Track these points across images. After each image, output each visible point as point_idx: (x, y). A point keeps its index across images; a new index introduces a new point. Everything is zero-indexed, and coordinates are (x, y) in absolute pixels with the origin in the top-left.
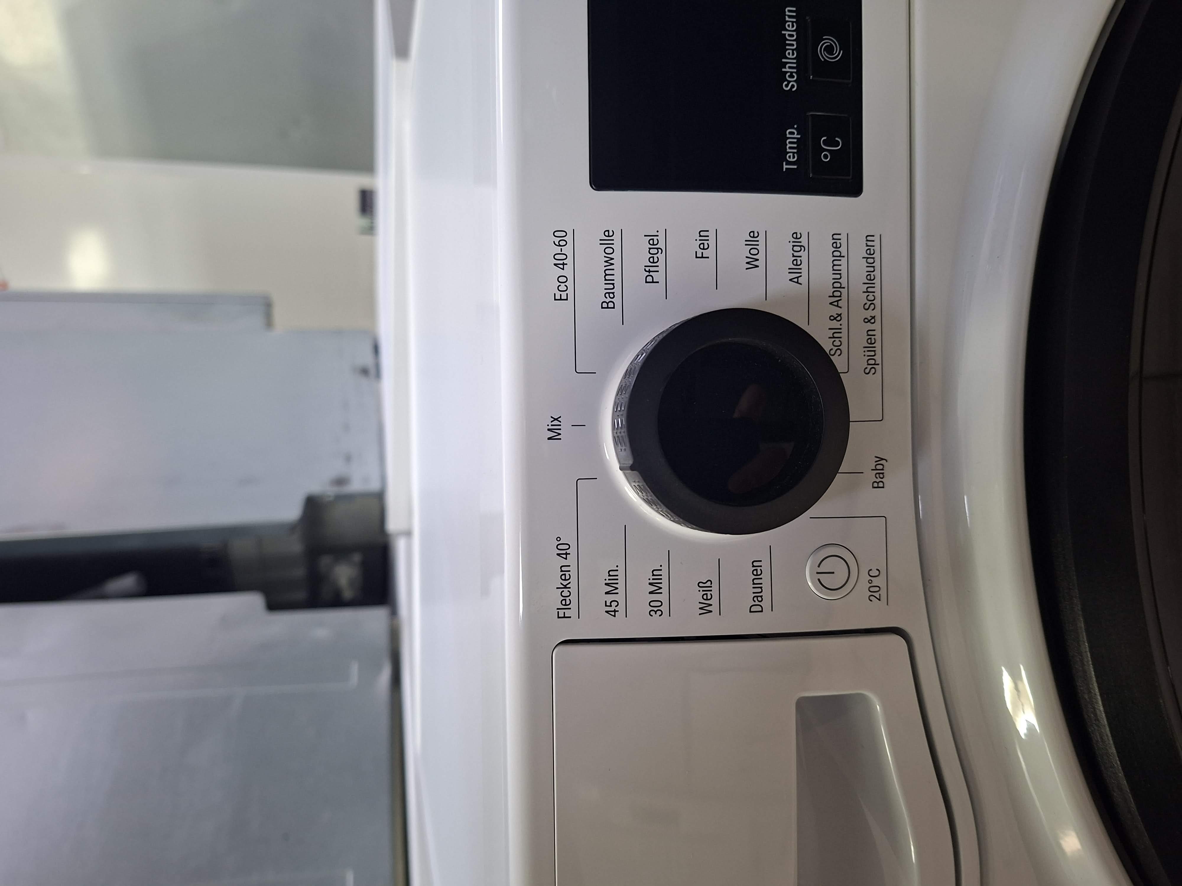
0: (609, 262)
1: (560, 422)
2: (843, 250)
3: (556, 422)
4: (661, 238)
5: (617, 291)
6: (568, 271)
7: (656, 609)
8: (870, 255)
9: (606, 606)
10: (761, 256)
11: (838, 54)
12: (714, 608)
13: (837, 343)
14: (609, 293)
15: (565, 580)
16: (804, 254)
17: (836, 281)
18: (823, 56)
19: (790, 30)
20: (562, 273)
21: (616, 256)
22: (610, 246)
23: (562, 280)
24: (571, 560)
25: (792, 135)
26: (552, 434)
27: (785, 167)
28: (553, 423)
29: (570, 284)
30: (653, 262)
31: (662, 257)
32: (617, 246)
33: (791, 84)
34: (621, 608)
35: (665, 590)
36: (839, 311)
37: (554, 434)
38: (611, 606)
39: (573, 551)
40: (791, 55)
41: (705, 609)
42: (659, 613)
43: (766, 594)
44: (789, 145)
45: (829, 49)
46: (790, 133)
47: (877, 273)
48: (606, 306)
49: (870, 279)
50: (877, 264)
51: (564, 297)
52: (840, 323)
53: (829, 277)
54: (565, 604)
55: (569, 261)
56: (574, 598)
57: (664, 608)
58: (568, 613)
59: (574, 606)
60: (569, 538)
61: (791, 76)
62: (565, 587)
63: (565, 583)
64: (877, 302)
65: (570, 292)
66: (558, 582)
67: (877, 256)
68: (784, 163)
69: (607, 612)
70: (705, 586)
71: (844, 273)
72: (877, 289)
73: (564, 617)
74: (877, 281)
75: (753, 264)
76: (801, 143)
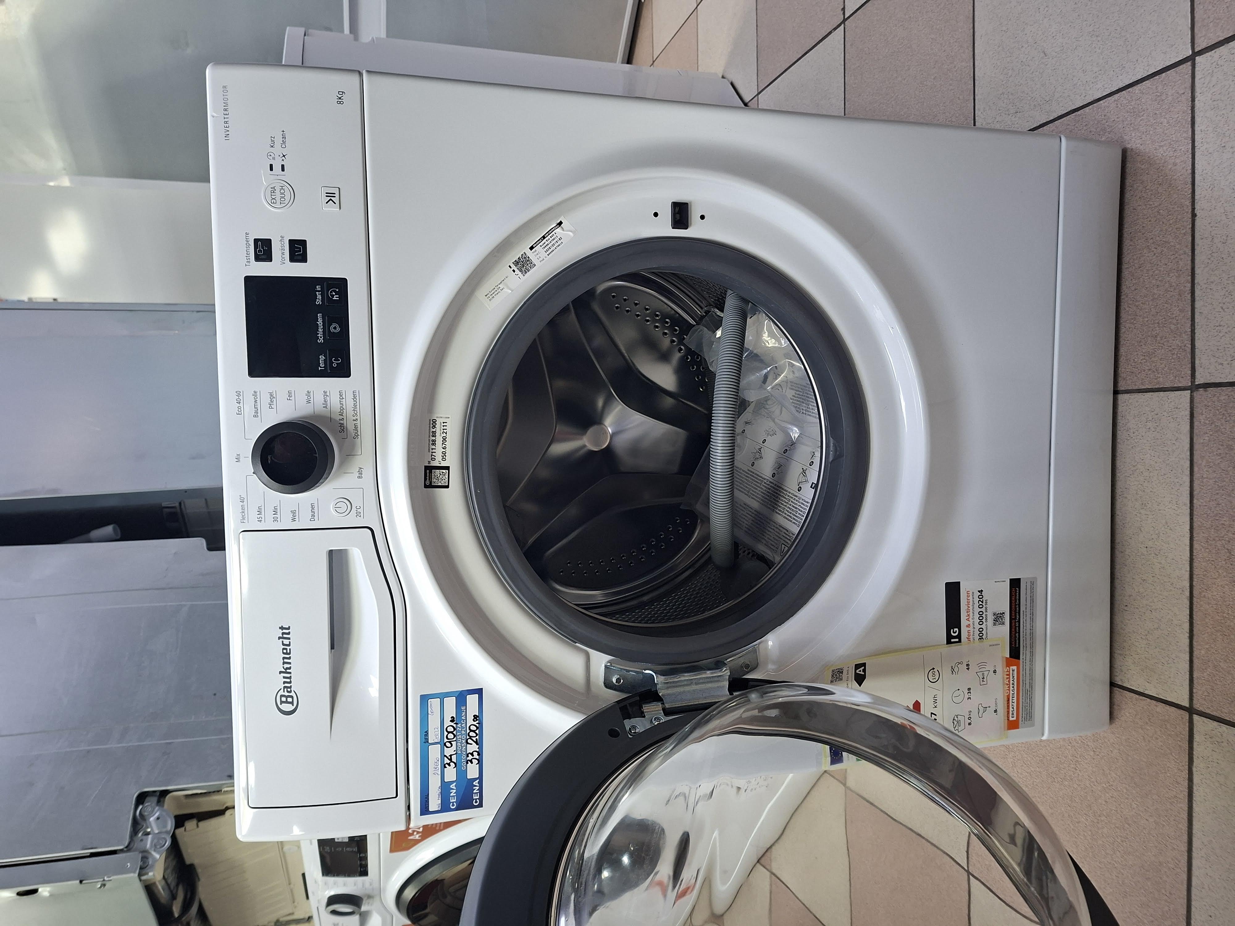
0: (256, 401)
1: (240, 456)
2: (344, 396)
4: (274, 393)
5: (259, 411)
6: (241, 405)
7: (275, 520)
8: (355, 397)
9: (257, 519)
10: (312, 399)
11: (338, 329)
12: (297, 520)
13: (342, 428)
14: (256, 412)
15: (244, 509)
16: (328, 398)
17: (342, 407)
18: (332, 330)
19: (320, 322)
20: (239, 405)
21: (258, 400)
22: (256, 396)
23: (239, 408)
24: (245, 503)
25: (322, 358)
26: (237, 460)
27: (320, 368)
28: (237, 456)
29: (242, 409)
30: (272, 402)
31: (275, 400)
32: (259, 396)
33: (321, 340)
34: (263, 519)
35: (279, 513)
36: (342, 417)
38: (259, 519)
39: (245, 500)
40: (320, 330)
41: (294, 520)
42: (277, 521)
43: (316, 515)
44: (321, 361)
45: (335, 328)
46: (321, 357)
47: (358, 404)
48: (255, 416)
49: (355, 406)
50: (358, 401)
51: (240, 413)
52: (343, 421)
53: (339, 405)
54: (243, 518)
55: (242, 401)
56: (247, 516)
57: (279, 520)
58: (244, 521)
59: (246, 519)
60: (244, 495)
61: (321, 337)
62: (243, 512)
64: (358, 414)
65: (243, 412)
66: (241, 511)
67: (357, 398)
69: (257, 521)
70: (293, 512)
71: (344, 404)
72: (357, 409)
74: (358, 407)
75: (308, 402)
76: (325, 361)
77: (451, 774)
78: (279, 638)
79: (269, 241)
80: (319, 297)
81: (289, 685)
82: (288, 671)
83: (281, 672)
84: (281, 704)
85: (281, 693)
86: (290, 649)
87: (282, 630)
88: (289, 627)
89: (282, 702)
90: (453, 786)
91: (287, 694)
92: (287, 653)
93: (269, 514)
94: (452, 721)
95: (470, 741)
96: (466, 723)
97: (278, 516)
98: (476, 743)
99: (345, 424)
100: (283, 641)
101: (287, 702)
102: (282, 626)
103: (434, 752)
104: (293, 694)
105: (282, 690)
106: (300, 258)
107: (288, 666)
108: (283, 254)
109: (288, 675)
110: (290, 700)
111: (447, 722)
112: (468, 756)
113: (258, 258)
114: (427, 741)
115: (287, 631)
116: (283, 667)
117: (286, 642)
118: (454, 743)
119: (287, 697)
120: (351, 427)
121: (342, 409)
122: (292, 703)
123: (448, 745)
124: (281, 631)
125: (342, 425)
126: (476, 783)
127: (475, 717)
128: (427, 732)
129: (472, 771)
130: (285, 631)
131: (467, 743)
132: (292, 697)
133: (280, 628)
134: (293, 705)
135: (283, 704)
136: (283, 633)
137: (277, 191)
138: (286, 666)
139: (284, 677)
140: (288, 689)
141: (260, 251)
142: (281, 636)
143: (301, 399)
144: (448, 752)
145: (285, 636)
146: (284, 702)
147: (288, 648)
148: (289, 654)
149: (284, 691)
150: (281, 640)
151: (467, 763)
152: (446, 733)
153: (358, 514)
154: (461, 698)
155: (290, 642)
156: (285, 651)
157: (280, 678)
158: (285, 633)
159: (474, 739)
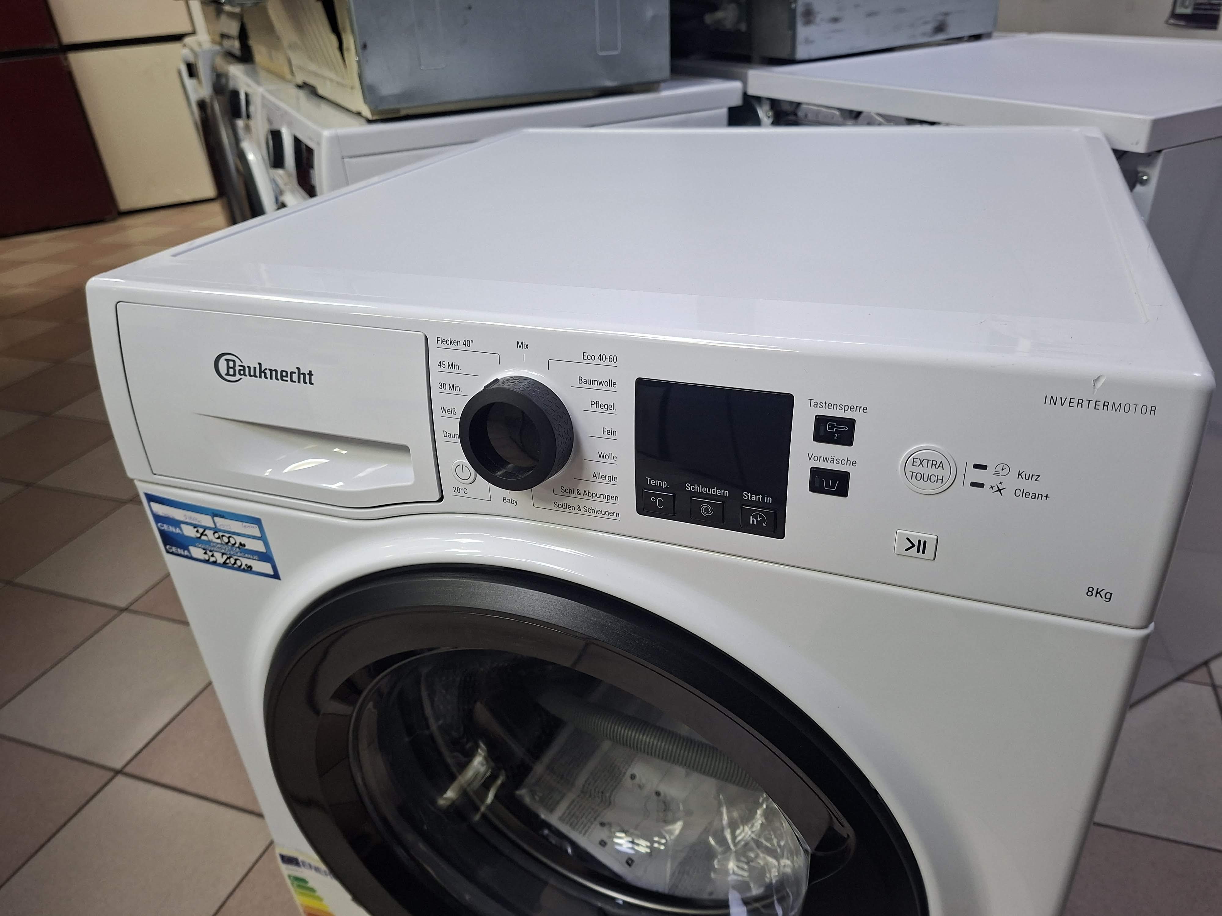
0: (601, 383)
1: (526, 348)
2: (610, 501)
3: (525, 347)
4: (611, 412)
5: (587, 386)
6: (597, 361)
7: (442, 386)
8: (610, 513)
9: (443, 362)
10: (604, 460)
11: (705, 513)
12: (444, 415)
13: (567, 490)
14: (586, 382)
15: (454, 343)
16: (607, 481)
17: (596, 495)
18: (704, 505)
19: (717, 492)
20: (596, 358)
21: (604, 387)
22: (608, 385)
23: (593, 357)
24: (463, 347)
25: (664, 485)
27: (648, 478)
28: (525, 345)
29: (591, 361)
31: (603, 410)
32: (608, 388)
33: (689, 487)
34: (442, 369)
35: (451, 391)
36: (582, 494)
37: (520, 345)
38: (443, 364)
39: (466, 348)
40: (704, 490)
41: (443, 410)
42: (441, 388)
43: (452, 439)
44: (659, 482)
45: (707, 510)
46: (665, 483)
47: (601, 515)
48: (580, 379)
49: (598, 512)
50: (606, 516)
51: (585, 358)
52: (576, 493)
53: (598, 493)
54: (443, 341)
55: (602, 362)
56: (446, 346)
57: (442, 390)
58: (440, 342)
59: (443, 345)
60: (473, 347)
61: (693, 488)
62: (451, 342)
63: (453, 342)
64: (588, 513)
65: (587, 361)
66: (453, 339)
67: (610, 517)
68: (650, 478)
69: (440, 362)
70: (452, 411)
71: (601, 499)
72: (593, 514)
73: (438, 340)
74: (597, 515)
75: (601, 455)
76: (659, 488)
77: (189, 532)
78: (298, 369)
79: (850, 443)
80: (754, 498)
81: (247, 373)
82: (263, 374)
83: (260, 364)
84: (226, 360)
85: (238, 362)
86: (287, 381)
87: (308, 374)
88: (312, 384)
89: (228, 361)
90: (178, 531)
91: (237, 368)
92: (283, 376)
93: (450, 378)
94: (241, 544)
95: (225, 557)
96: (242, 557)
97: (447, 391)
98: (225, 563)
99: (573, 495)
100: (295, 373)
101: (228, 368)
102: (312, 375)
103: (206, 520)
104: (238, 377)
105: (242, 364)
106: (817, 485)
107: (268, 376)
108: (826, 460)
109: (258, 374)
110: (231, 371)
111: (239, 540)
112: (211, 551)
113: (820, 421)
114: (216, 515)
115: (307, 381)
116: (266, 369)
117: (295, 378)
118: (219, 541)
119: (234, 368)
120: (569, 501)
121: (593, 495)
122: (228, 374)
123: (217, 535)
124: (307, 372)
125: (571, 491)
126: (186, 553)
127: (250, 567)
128: (223, 517)
129: (197, 552)
130: (307, 377)
131: (223, 554)
132: (234, 375)
133: (310, 372)
134: (226, 375)
135: (226, 362)
136: (304, 374)
137: (933, 471)
138: (268, 372)
139: (255, 368)
140: (243, 371)
141: (833, 427)
142: (301, 372)
143: (606, 447)
144: (209, 533)
145: (302, 376)
146: (228, 364)
147: (288, 379)
148: (283, 380)
149: (240, 366)
150: (296, 371)
151: (204, 549)
152: (228, 535)
153: (457, 490)
154: (266, 557)
155: (295, 382)
156: (284, 374)
157: (254, 364)
158: (307, 378)
159: (228, 561)
